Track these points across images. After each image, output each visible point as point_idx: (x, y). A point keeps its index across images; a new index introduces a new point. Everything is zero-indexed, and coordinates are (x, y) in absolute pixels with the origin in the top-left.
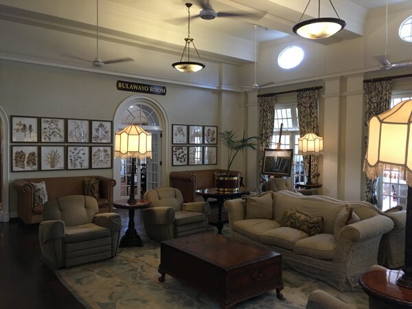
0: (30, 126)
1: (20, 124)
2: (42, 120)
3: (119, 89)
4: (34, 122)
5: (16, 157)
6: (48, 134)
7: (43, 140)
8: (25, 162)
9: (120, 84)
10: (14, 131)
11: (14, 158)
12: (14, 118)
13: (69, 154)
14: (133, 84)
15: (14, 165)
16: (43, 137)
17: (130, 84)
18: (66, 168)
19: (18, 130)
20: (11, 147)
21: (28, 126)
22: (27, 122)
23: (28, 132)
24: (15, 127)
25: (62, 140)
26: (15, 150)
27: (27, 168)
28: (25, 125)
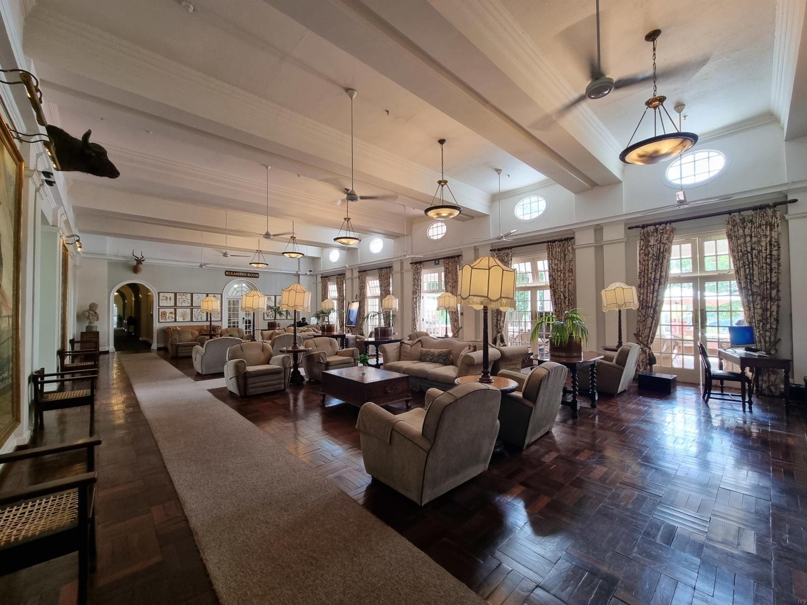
0: (170, 298)
1: (164, 297)
2: (177, 294)
3: (226, 275)
4: (172, 295)
5: (162, 314)
6: (181, 302)
7: (178, 305)
8: (167, 317)
9: (227, 273)
10: (160, 301)
11: (160, 315)
12: (160, 293)
13: (194, 313)
14: (236, 272)
15: (160, 319)
16: (177, 303)
17: (233, 272)
18: (192, 320)
19: (163, 300)
20: (159, 309)
21: (169, 298)
22: (169, 295)
23: (169, 301)
24: (161, 298)
25: (190, 305)
26: (161, 310)
27: (168, 320)
28: (167, 297)
